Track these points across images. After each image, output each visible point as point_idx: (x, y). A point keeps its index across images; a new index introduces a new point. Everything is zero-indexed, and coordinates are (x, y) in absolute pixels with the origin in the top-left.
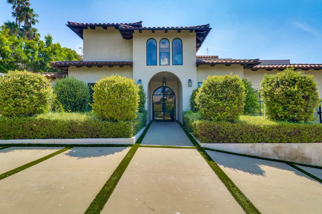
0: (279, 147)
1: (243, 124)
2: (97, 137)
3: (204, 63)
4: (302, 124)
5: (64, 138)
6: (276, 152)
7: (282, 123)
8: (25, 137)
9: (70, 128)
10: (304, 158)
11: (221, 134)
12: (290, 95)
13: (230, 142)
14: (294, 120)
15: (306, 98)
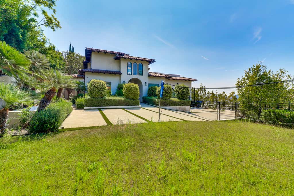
0: (180, 107)
1: (171, 100)
2: (128, 105)
3: (152, 76)
4: (186, 101)
5: (117, 106)
6: (179, 109)
7: (181, 100)
8: (102, 106)
9: (119, 102)
10: (186, 110)
11: (166, 104)
12: (183, 92)
13: (168, 106)
14: (184, 99)
15: (187, 93)
